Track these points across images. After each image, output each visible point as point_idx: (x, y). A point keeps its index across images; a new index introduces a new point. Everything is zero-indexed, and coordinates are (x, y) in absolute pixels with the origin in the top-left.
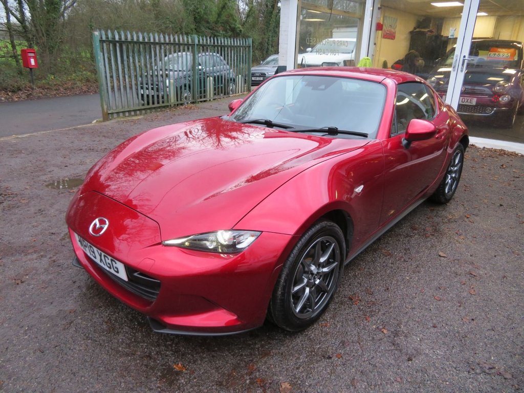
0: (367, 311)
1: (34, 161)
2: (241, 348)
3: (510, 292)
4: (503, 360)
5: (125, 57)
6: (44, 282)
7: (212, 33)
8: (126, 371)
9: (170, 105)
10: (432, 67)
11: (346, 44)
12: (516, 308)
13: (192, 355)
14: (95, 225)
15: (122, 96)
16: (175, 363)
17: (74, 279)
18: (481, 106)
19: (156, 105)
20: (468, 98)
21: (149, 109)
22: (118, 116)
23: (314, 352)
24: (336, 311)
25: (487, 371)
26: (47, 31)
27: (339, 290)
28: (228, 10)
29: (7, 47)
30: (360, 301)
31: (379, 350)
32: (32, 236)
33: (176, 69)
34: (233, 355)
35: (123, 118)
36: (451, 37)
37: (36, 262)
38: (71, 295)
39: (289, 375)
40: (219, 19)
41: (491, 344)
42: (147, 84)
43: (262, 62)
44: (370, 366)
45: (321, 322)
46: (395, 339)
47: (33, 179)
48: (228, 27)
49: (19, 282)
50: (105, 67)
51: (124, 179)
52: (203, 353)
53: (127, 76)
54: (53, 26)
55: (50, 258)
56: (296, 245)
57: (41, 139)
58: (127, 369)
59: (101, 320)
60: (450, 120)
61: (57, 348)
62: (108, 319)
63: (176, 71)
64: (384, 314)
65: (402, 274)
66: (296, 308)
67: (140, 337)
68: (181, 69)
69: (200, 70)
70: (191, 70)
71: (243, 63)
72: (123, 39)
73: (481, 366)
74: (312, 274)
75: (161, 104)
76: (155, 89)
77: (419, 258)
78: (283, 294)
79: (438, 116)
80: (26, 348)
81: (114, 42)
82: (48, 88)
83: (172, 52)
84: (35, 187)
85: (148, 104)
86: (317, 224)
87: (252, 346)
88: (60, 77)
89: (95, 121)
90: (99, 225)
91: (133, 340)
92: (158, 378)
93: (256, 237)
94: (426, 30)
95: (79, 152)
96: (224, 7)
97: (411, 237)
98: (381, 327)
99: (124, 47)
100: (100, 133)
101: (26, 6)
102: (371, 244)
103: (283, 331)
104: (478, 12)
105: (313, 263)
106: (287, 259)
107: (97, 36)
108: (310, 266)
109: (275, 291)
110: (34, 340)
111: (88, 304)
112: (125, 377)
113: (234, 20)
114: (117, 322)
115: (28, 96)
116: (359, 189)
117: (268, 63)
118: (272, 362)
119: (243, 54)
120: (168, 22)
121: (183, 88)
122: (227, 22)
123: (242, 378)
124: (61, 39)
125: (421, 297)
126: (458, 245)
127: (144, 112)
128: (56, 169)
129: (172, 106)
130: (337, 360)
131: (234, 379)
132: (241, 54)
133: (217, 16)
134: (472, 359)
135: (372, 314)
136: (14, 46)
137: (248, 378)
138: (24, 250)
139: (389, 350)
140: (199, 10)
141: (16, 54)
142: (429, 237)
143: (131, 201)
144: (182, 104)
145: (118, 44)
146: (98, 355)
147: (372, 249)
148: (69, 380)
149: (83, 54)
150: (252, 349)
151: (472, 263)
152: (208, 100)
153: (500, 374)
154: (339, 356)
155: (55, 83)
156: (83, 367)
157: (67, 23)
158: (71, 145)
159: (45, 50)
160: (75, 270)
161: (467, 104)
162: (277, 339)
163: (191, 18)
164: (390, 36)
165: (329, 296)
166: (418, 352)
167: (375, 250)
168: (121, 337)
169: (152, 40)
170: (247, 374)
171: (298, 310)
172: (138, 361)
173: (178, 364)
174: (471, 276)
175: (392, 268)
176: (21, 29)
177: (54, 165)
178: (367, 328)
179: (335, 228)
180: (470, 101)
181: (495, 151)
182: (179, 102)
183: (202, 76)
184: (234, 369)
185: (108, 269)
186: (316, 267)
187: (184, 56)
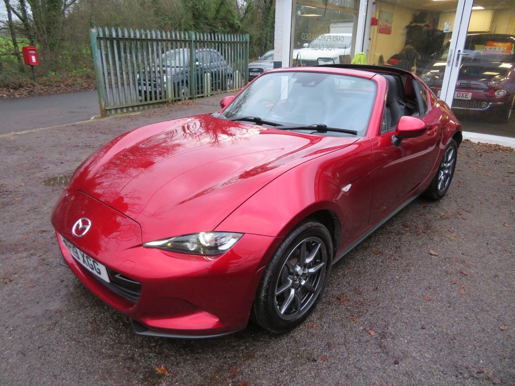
0: (355, 312)
1: (31, 158)
2: (225, 350)
3: (502, 292)
4: (492, 363)
5: (122, 54)
6: (31, 280)
7: (211, 29)
8: (108, 373)
9: (168, 101)
10: (428, 62)
11: (342, 39)
12: (508, 309)
13: (175, 357)
14: (78, 225)
15: (120, 92)
16: (158, 365)
17: (61, 278)
18: (476, 101)
19: (154, 101)
20: (463, 93)
21: (147, 105)
22: (116, 112)
23: (299, 354)
24: (323, 311)
25: (475, 375)
26: (48, 28)
27: (328, 290)
28: (227, 6)
29: (8, 44)
30: (348, 301)
31: (365, 353)
32: (23, 234)
33: (173, 65)
34: (217, 358)
35: (121, 114)
36: (446, 32)
37: (26, 261)
38: (58, 294)
39: (272, 379)
40: (217, 15)
41: (480, 346)
42: (144, 80)
43: (259, 58)
44: (356, 369)
45: (307, 322)
46: (382, 341)
47: (28, 176)
48: (226, 23)
49: (7, 281)
50: (103, 64)
51: (117, 176)
52: (187, 355)
53: (124, 73)
54: (54, 23)
55: (40, 256)
56: (279, 247)
57: (38, 136)
58: (109, 372)
59: (86, 320)
60: (443, 116)
61: (40, 349)
62: (94, 320)
63: (173, 67)
64: (372, 315)
65: (392, 273)
66: (281, 309)
67: (124, 339)
68: (178, 65)
69: (197, 66)
70: (188, 66)
71: (240, 58)
72: (120, 36)
73: (469, 370)
74: (298, 275)
75: (159, 100)
76: (153, 85)
77: (409, 257)
78: (266, 297)
79: (430, 112)
80: (10, 349)
81: (111, 39)
82: (49, 85)
83: (169, 49)
84: (30, 184)
85: (146, 100)
86: (302, 225)
87: (236, 348)
88: (60, 74)
89: (93, 117)
90: (82, 226)
91: (117, 341)
92: (139, 381)
93: (238, 239)
94: (423, 25)
95: (75, 148)
96: (222, 3)
97: (402, 234)
98: (368, 329)
99: (122, 44)
100: (98, 129)
101: (27, 5)
102: (362, 242)
103: (268, 333)
104: (472, 6)
105: (298, 263)
106: (270, 261)
107: (95, 33)
108: (294, 267)
109: (258, 293)
110: (18, 341)
111: (74, 303)
112: (107, 379)
113: (232, 16)
114: (102, 323)
115: (30, 93)
116: (347, 188)
117: (266, 59)
118: (255, 364)
119: (240, 50)
120: (167, 19)
121: (181, 84)
122: (225, 18)
123: (224, 382)
124: (62, 36)
125: (410, 297)
126: (449, 243)
127: (141, 108)
128: (52, 166)
129: (170, 101)
130: (322, 363)
131: (216, 382)
132: (239, 50)
133: (215, 12)
134: (460, 363)
135: (360, 314)
136: (15, 44)
137: (231, 381)
138: (14, 248)
139: (375, 353)
140: (197, 7)
141: (17, 51)
142: (420, 234)
143: (122, 198)
144: (179, 100)
145: (115, 42)
146: (81, 357)
147: (362, 247)
148: (50, 383)
149: (84, 51)
150: (236, 351)
151: (463, 262)
152: (206, 95)
153: (488, 379)
154: (325, 359)
155: (56, 80)
156: (65, 369)
157: (67, 20)
158: (67, 141)
159: (46, 48)
160: (63, 269)
161: (462, 98)
162: (262, 341)
163: (190, 15)
164: (386, 31)
165: (317, 296)
166: (405, 355)
167: (365, 248)
168: (105, 337)
169: (149, 37)
170: (229, 377)
171: (282, 312)
172: (121, 363)
173: (161, 367)
174: (462, 275)
175: (381, 266)
176: (23, 26)
177: (50, 162)
178: (354, 330)
179: (321, 228)
180: (466, 95)
181: (490, 147)
182: (177, 98)
183: (199, 72)
184: (218, 372)
185: (91, 270)
186: (301, 268)
187: (181, 52)
